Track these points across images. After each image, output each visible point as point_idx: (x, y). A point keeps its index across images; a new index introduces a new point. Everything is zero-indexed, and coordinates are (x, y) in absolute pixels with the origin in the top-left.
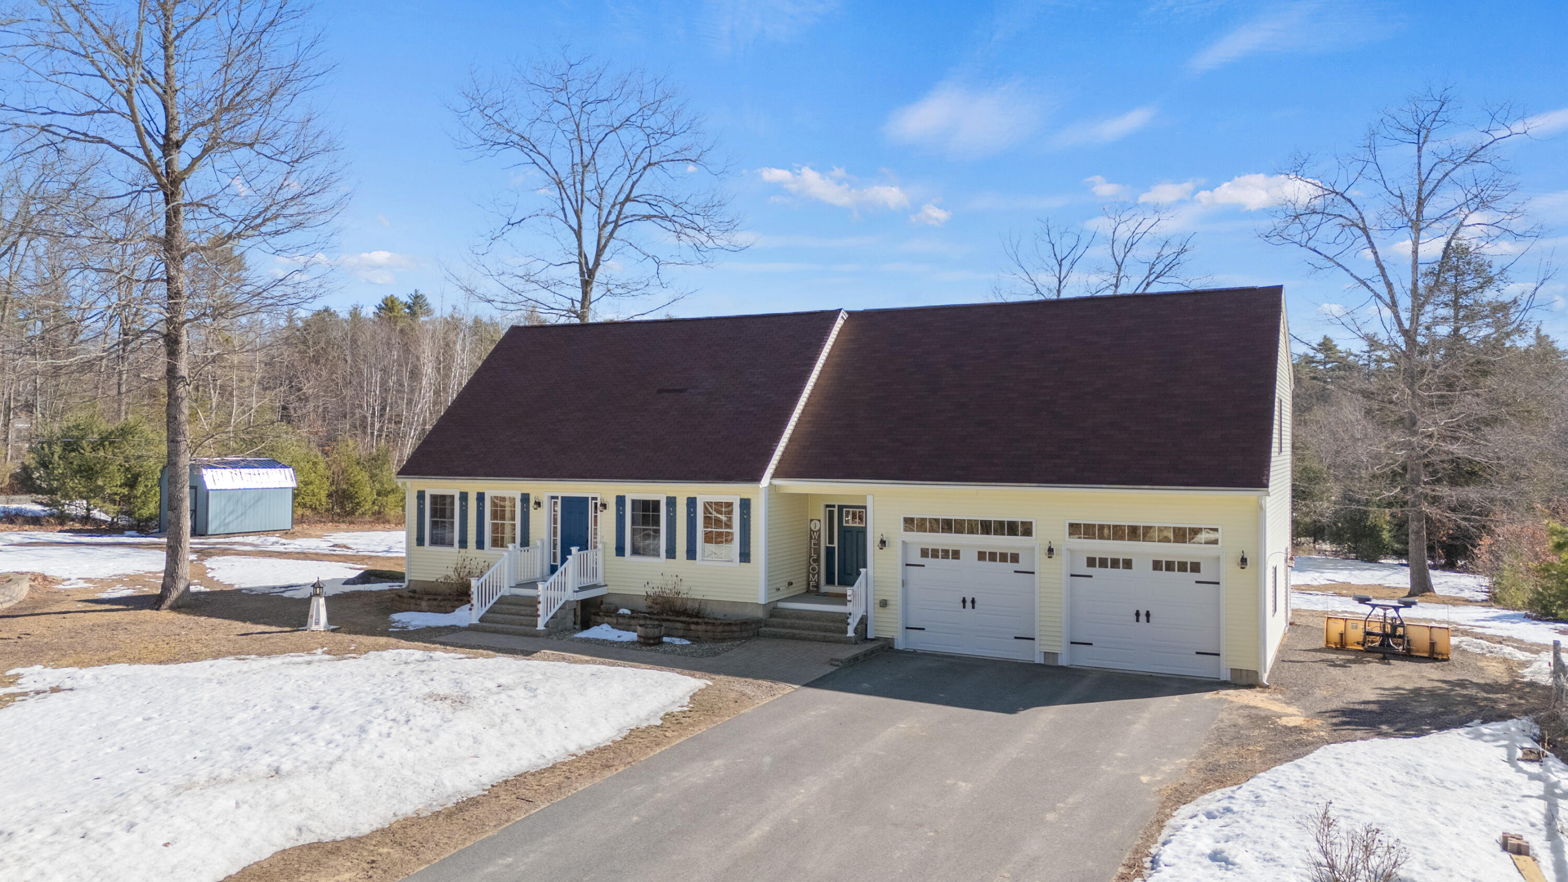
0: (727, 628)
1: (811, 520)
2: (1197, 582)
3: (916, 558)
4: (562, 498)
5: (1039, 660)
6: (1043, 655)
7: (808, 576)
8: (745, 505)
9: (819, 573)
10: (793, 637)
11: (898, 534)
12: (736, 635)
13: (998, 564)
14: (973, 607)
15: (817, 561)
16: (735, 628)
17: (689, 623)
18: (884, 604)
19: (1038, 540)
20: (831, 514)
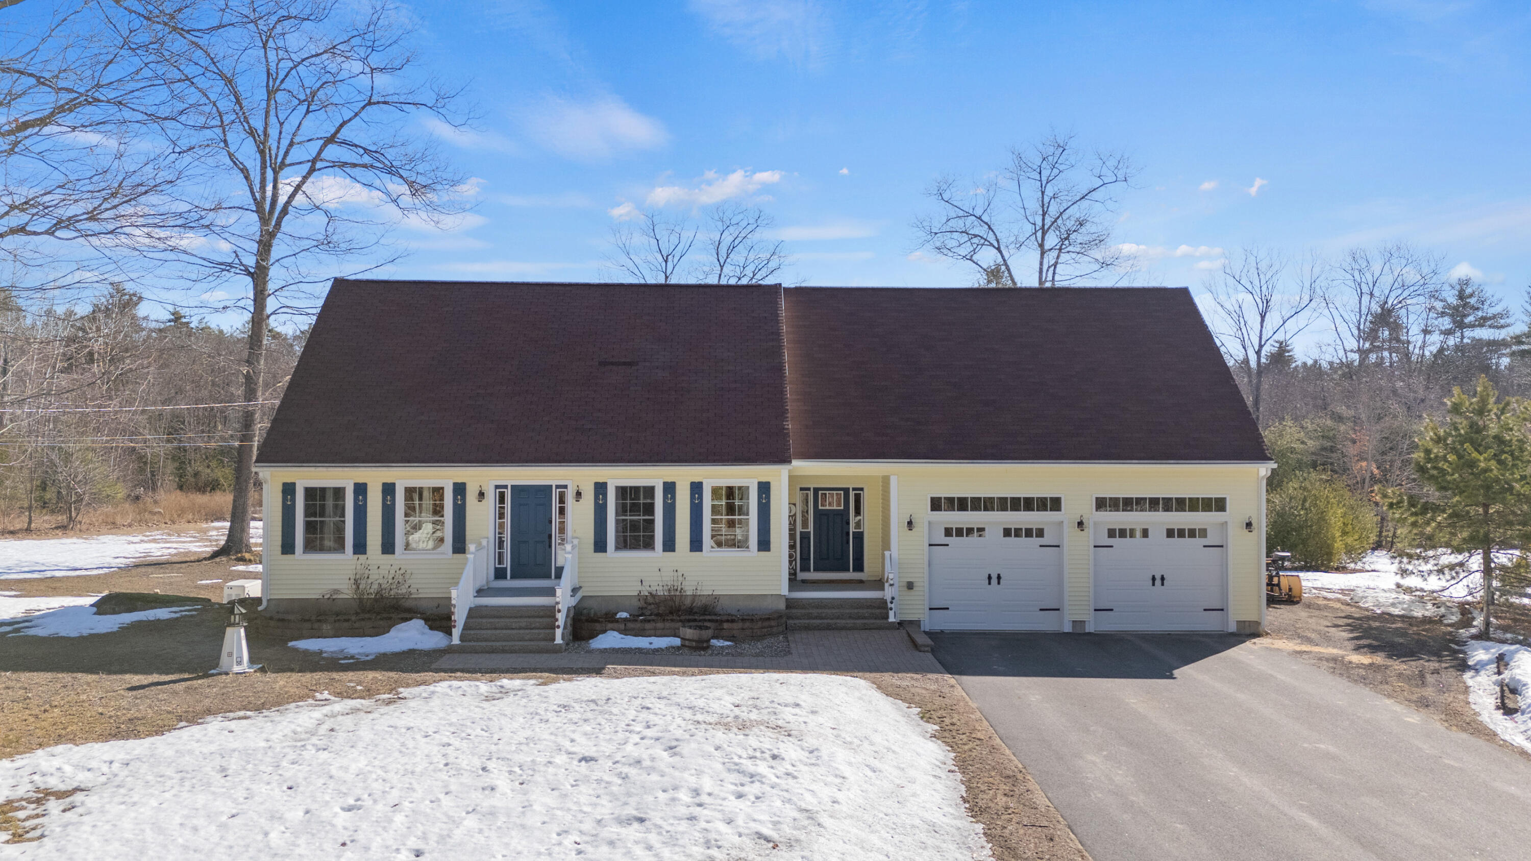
0: (766, 624)
2: (1204, 547)
3: (941, 538)
4: (514, 488)
5: (1068, 628)
8: (764, 488)
9: (795, 560)
10: (829, 628)
11: (924, 514)
13: (1023, 540)
14: (999, 583)
15: (794, 547)
16: (773, 623)
18: (910, 586)
19: (1067, 515)
20: (806, 498)
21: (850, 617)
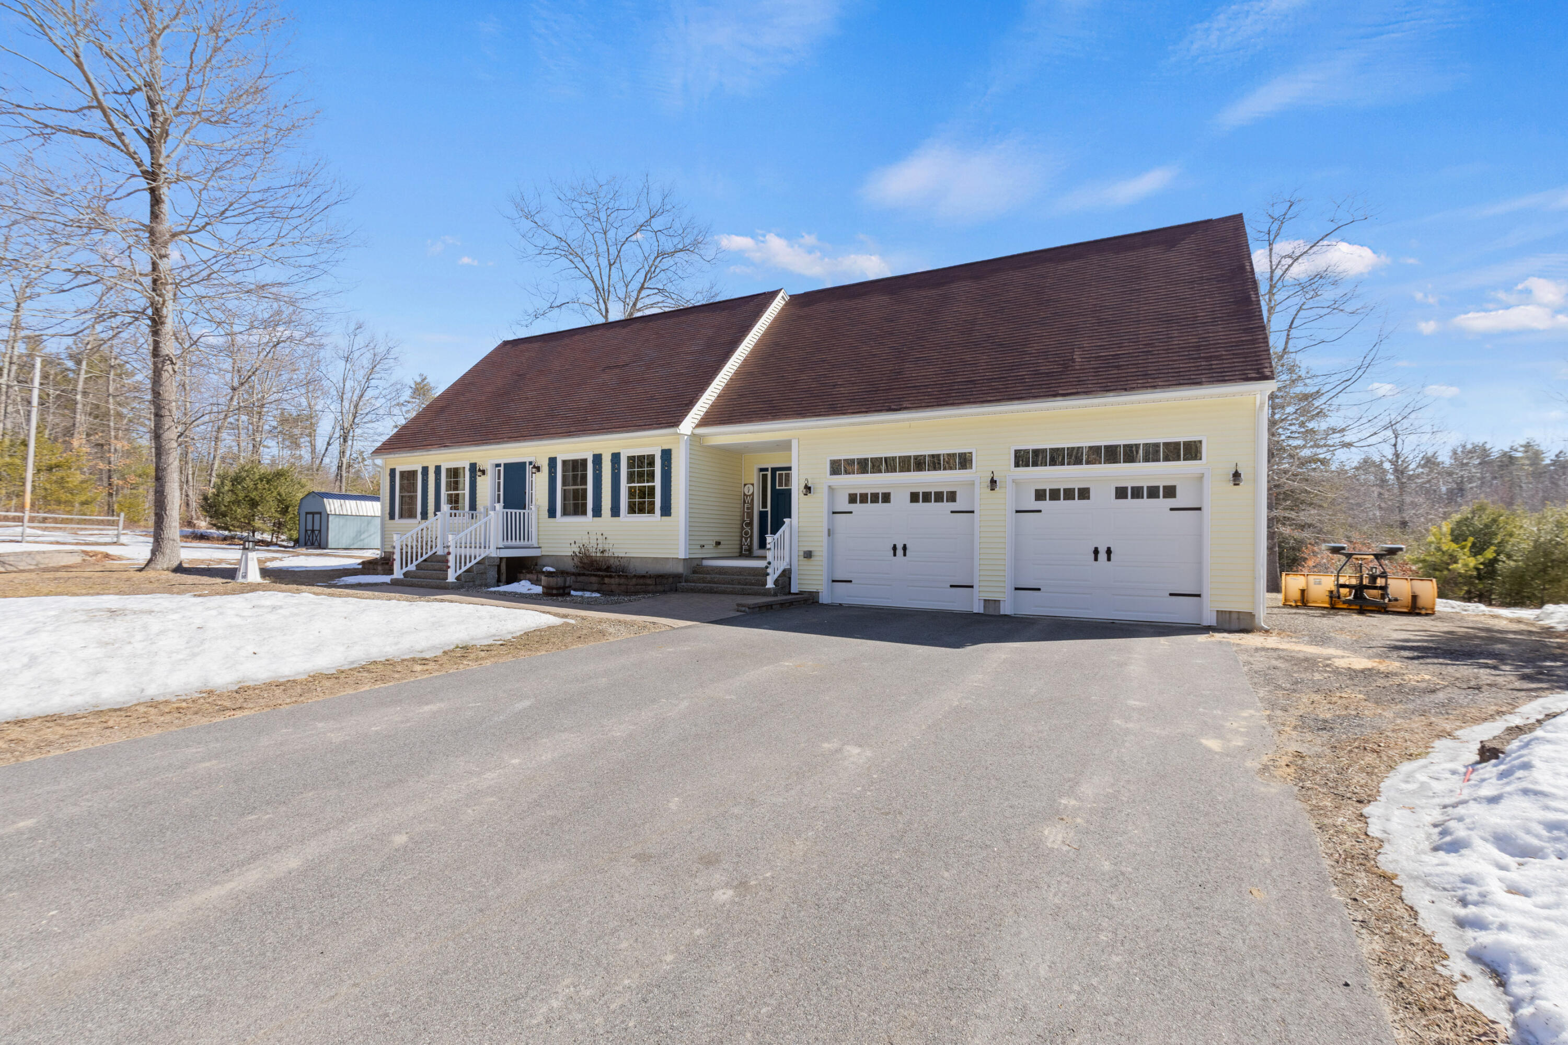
0: (641, 581)
1: (745, 485)
2: (1172, 509)
3: (844, 505)
4: (505, 465)
5: (978, 608)
6: (982, 602)
7: (741, 541)
8: (667, 455)
9: (751, 537)
10: (711, 591)
11: (823, 478)
12: (651, 588)
13: (933, 506)
14: (905, 555)
15: (750, 524)
16: (649, 581)
17: (603, 577)
18: (808, 555)
19: (978, 473)
20: (765, 477)
21: (739, 583)
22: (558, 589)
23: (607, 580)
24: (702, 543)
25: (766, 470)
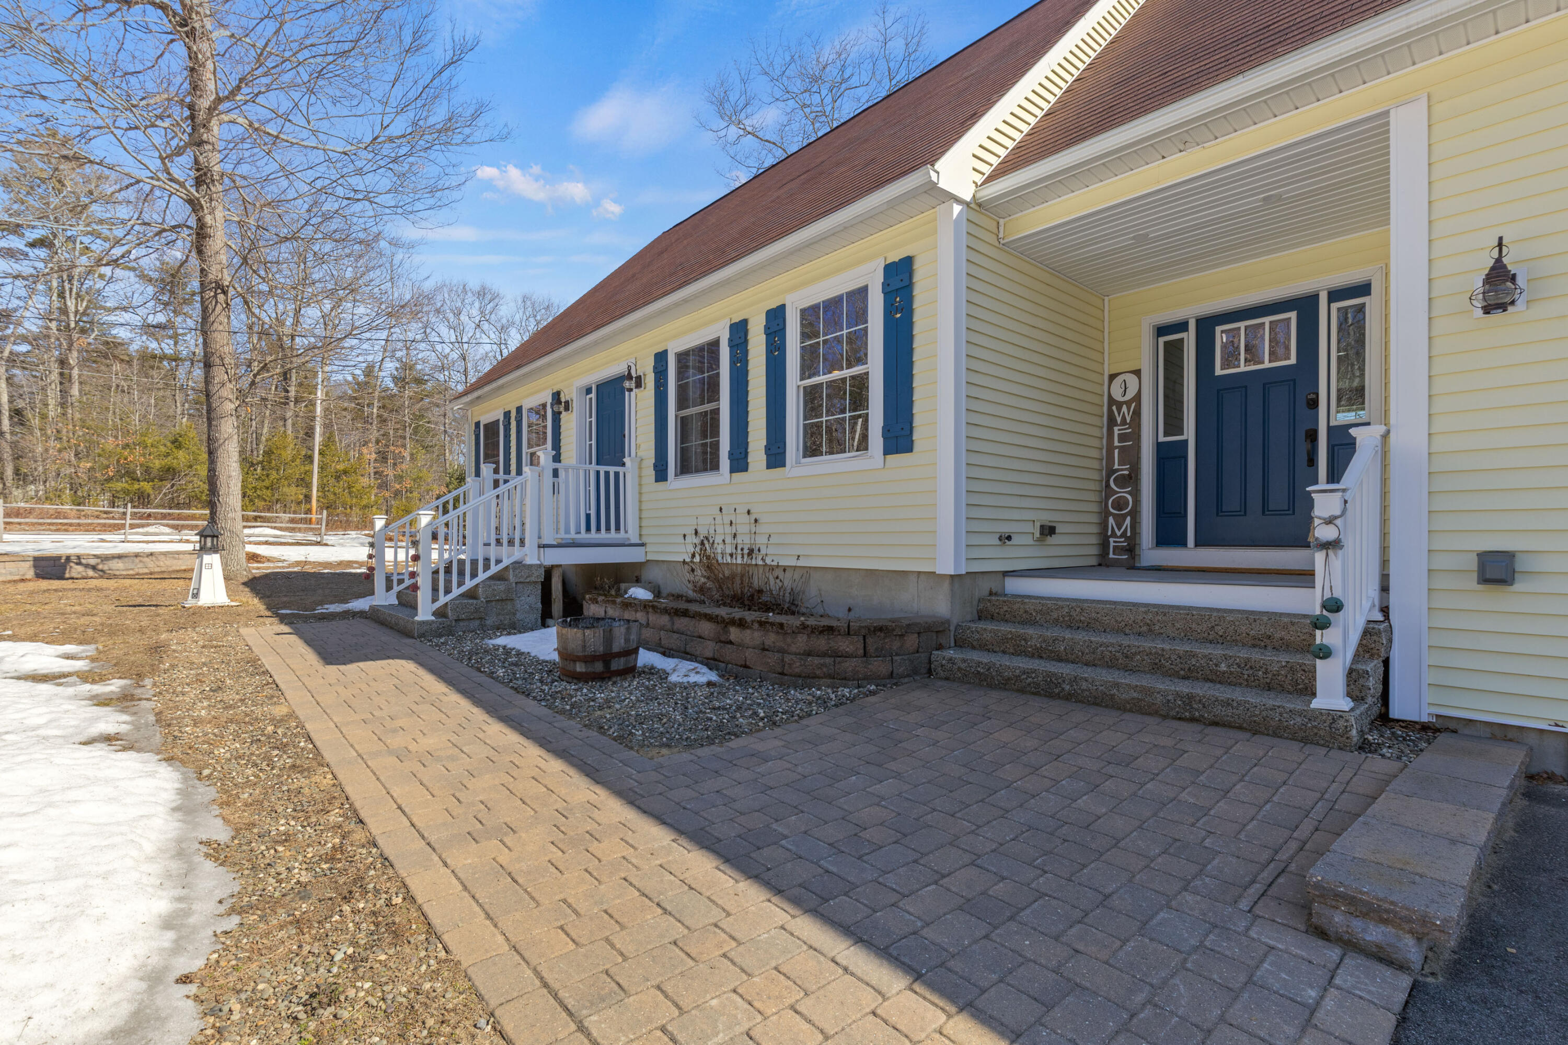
1: (1112, 377)
4: (598, 386)
7: (1104, 524)
8: (900, 288)
9: (1135, 514)
12: (849, 665)
15: (1132, 479)
17: (727, 623)
18: (1507, 568)
22: (589, 659)
23: (734, 633)
24: (1006, 529)
25: (1182, 326)
